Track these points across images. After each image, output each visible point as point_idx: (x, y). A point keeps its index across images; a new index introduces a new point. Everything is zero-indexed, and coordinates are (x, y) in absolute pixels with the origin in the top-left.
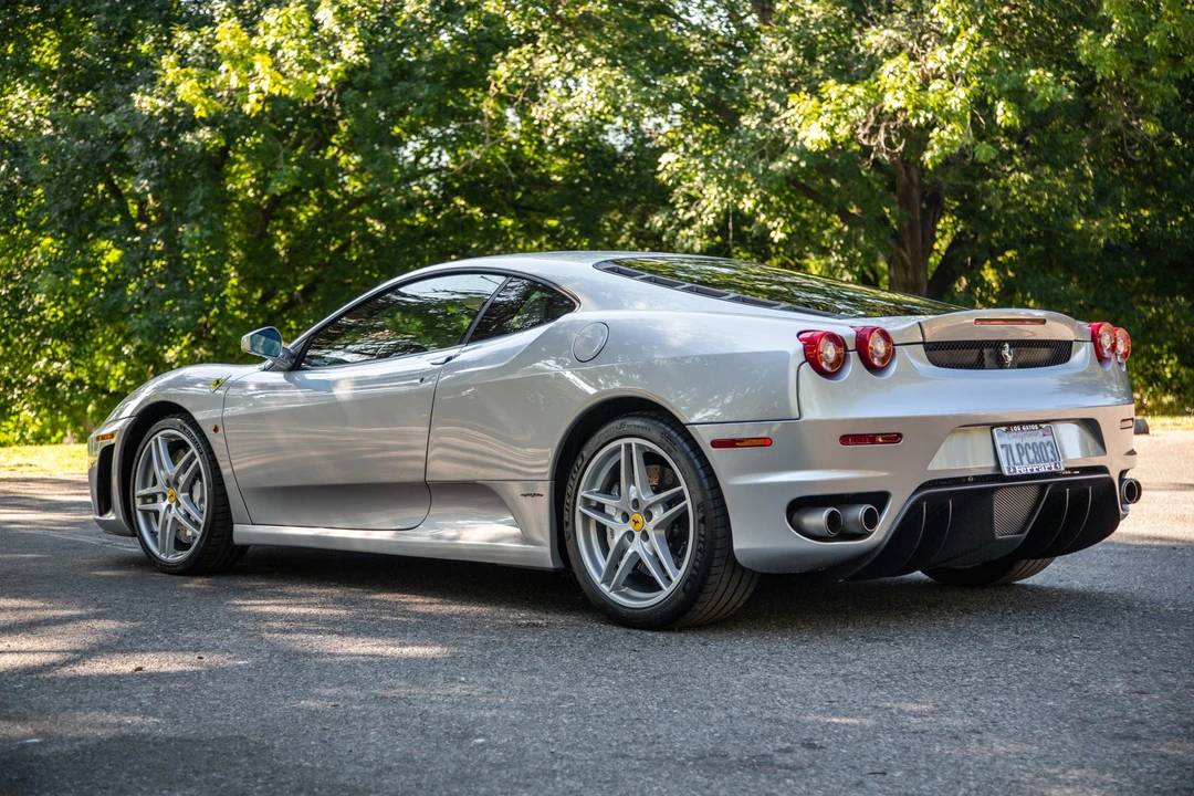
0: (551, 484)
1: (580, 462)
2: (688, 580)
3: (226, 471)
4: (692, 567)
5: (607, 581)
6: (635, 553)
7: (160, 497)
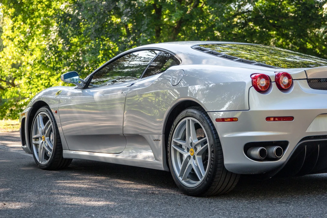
0: (163, 136)
1: (173, 127)
2: (208, 176)
3: (60, 129)
4: (209, 171)
5: (181, 176)
6: (190, 164)
7: (40, 138)
